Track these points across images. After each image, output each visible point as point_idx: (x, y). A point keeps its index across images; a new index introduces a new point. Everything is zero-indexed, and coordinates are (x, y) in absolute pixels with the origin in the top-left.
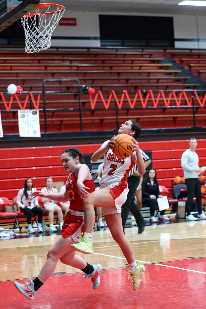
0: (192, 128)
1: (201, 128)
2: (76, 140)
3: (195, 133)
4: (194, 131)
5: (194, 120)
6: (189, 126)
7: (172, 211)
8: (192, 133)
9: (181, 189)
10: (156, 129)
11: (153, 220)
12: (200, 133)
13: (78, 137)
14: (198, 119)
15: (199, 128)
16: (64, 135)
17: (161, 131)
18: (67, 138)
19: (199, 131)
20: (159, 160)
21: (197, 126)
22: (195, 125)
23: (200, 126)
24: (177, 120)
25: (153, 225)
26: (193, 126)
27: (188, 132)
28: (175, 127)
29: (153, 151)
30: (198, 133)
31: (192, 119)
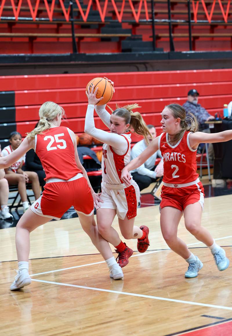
0: (71, 54)
1: (84, 54)
4: (74, 60)
5: (74, 42)
8: (72, 63)
9: (83, 155)
17: (27, 59)
19: (81, 60)
21: (78, 52)
22: (75, 50)
23: (83, 52)
24: (35, 41)
26: (73, 52)
27: (65, 61)
29: (17, 92)
31: (71, 40)
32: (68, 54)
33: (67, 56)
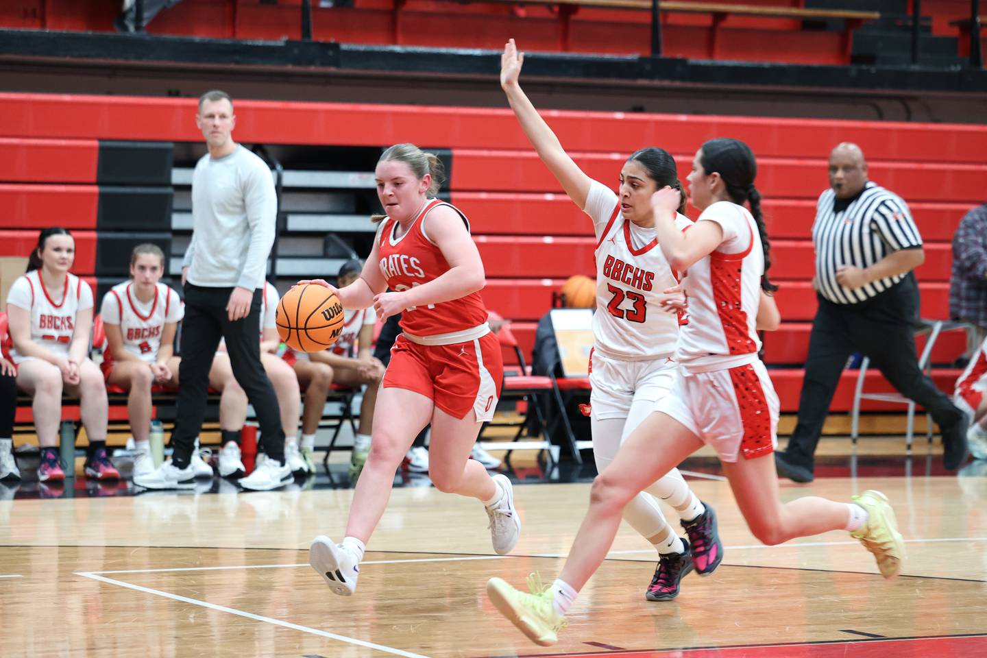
0: (641, 59)
1: (683, 62)
2: (113, 71)
3: (656, 83)
4: (650, 76)
5: (655, 26)
6: (629, 51)
7: (522, 426)
10: (477, 52)
11: (414, 462)
12: (678, 84)
13: (120, 62)
14: (671, 20)
15: (674, 62)
16: (55, 44)
18: (68, 59)
19: (672, 77)
20: (484, 196)
21: (664, 55)
22: (655, 48)
23: (679, 56)
24: (574, 17)
25: (417, 485)
26: (647, 54)
27: (621, 75)
28: (565, 49)
29: (456, 152)
30: (666, 83)
31: (646, 18)
32: (632, 56)
33: (629, 64)
